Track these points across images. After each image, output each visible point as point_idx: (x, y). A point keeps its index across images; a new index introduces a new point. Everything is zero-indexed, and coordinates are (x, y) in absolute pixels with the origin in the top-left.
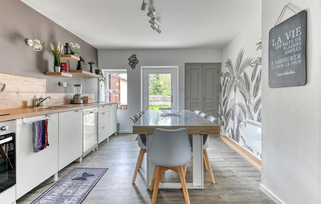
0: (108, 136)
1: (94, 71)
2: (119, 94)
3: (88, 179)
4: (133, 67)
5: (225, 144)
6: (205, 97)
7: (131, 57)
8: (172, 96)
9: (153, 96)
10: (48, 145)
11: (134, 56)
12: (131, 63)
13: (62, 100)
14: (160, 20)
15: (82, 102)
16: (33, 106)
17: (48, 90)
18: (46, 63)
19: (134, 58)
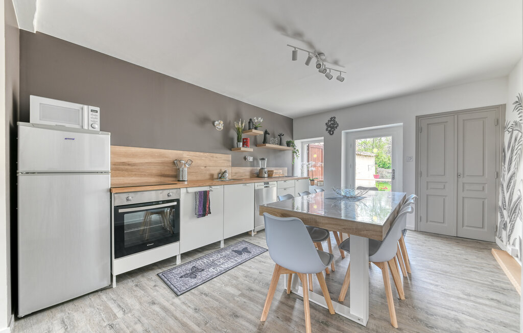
1: (284, 142)
3: (244, 254)
4: (331, 133)
5: (498, 267)
6: (461, 171)
7: (329, 121)
8: (393, 170)
10: (210, 213)
11: (333, 119)
12: (329, 129)
13: (248, 174)
14: (340, 63)
15: (266, 175)
16: (218, 178)
17: (234, 165)
18: (232, 139)
19: (332, 122)
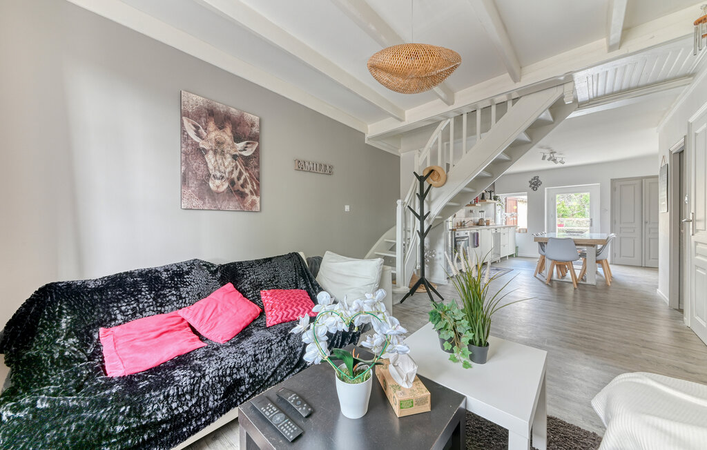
0: (507, 255)
1: (493, 198)
2: (516, 217)
4: (535, 189)
6: (647, 219)
7: (532, 179)
8: (591, 219)
9: (577, 219)
11: (536, 178)
12: (533, 186)
16: (461, 225)
